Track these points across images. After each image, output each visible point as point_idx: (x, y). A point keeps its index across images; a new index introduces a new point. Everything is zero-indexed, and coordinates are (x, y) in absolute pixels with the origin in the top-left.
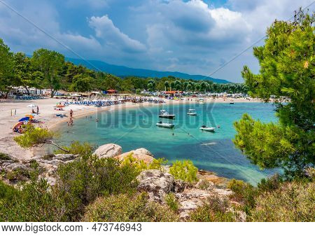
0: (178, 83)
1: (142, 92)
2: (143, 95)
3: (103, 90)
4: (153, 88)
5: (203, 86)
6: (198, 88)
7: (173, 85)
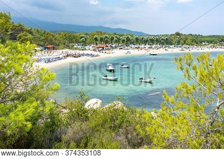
0: (107, 37)
1: (75, 46)
2: (76, 49)
3: (42, 46)
4: (85, 43)
5: (128, 39)
6: (123, 41)
7: (102, 40)
